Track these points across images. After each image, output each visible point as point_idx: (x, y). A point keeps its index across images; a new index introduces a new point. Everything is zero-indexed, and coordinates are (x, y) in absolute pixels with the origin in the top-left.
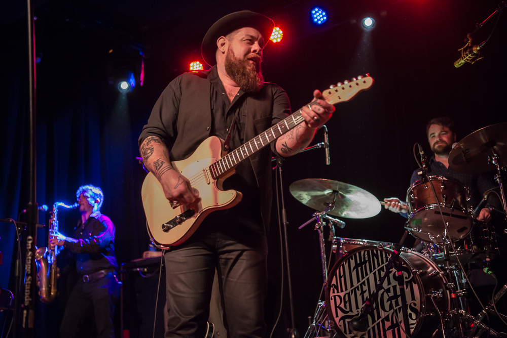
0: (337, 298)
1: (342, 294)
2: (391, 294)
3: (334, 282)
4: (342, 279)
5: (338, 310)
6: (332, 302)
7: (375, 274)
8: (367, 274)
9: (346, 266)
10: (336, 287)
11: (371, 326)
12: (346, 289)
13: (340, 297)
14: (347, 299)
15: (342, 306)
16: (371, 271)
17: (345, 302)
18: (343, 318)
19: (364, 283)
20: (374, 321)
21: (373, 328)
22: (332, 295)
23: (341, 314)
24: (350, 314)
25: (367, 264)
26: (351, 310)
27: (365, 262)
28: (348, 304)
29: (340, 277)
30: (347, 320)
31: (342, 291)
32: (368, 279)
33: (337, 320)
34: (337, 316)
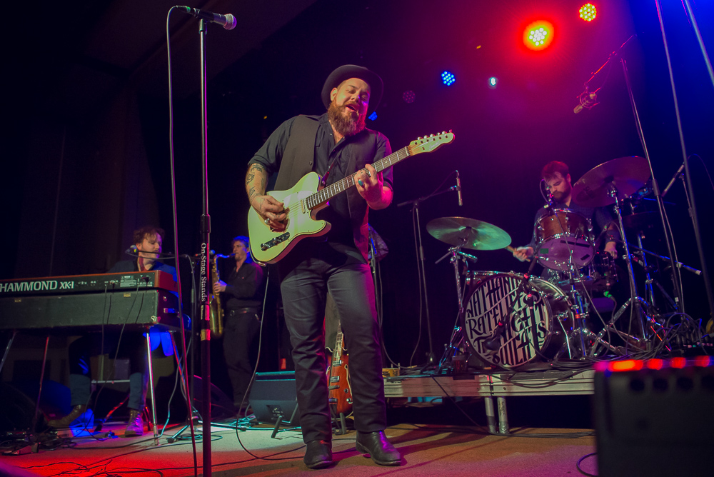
0: (472, 322)
1: (476, 318)
2: (522, 316)
3: (469, 307)
4: (477, 304)
5: (473, 332)
6: (467, 326)
7: (506, 298)
8: (499, 299)
9: (480, 293)
10: (471, 312)
11: (503, 345)
12: (480, 313)
13: (474, 321)
14: (481, 322)
15: (477, 328)
16: (503, 296)
17: (479, 325)
18: (478, 339)
19: (496, 307)
20: (505, 341)
21: (505, 347)
22: (467, 319)
23: (475, 336)
24: (484, 335)
25: (500, 290)
26: (485, 332)
27: (497, 288)
28: (482, 327)
29: (475, 303)
30: (481, 341)
31: (476, 315)
32: (500, 304)
33: (472, 341)
34: (472, 338)
